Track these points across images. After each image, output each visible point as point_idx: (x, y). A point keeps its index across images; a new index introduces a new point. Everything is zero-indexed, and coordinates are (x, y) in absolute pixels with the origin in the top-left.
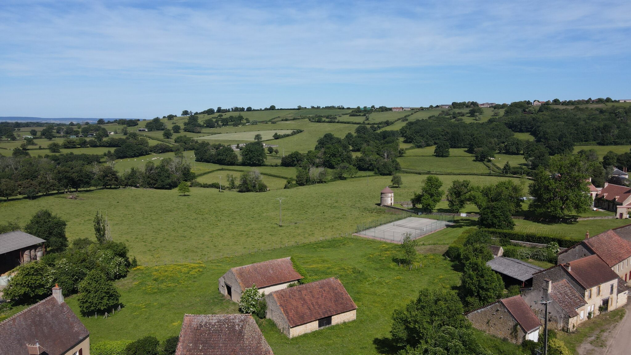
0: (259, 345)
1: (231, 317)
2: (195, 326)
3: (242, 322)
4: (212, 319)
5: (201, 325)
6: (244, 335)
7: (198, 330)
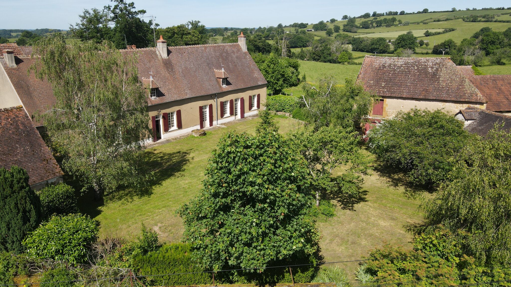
0: (461, 87)
1: (423, 60)
2: (376, 66)
3: (437, 65)
4: (398, 62)
5: (384, 66)
6: (439, 78)
7: (380, 69)
